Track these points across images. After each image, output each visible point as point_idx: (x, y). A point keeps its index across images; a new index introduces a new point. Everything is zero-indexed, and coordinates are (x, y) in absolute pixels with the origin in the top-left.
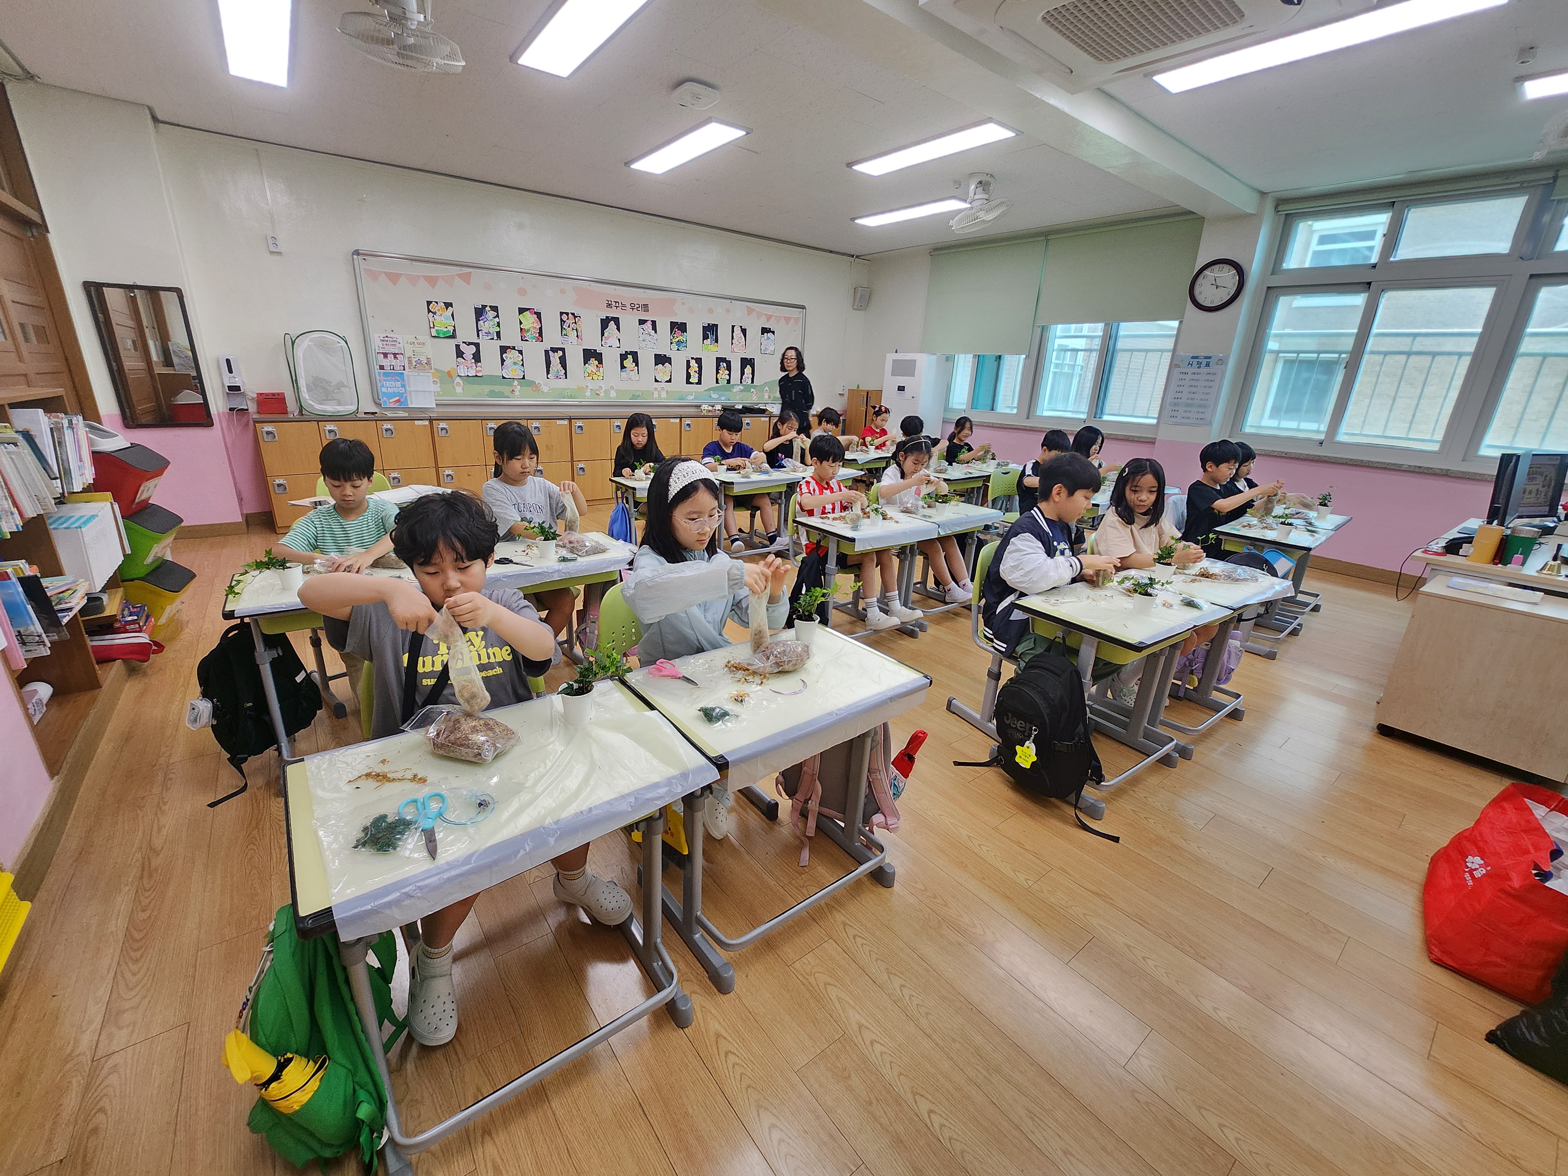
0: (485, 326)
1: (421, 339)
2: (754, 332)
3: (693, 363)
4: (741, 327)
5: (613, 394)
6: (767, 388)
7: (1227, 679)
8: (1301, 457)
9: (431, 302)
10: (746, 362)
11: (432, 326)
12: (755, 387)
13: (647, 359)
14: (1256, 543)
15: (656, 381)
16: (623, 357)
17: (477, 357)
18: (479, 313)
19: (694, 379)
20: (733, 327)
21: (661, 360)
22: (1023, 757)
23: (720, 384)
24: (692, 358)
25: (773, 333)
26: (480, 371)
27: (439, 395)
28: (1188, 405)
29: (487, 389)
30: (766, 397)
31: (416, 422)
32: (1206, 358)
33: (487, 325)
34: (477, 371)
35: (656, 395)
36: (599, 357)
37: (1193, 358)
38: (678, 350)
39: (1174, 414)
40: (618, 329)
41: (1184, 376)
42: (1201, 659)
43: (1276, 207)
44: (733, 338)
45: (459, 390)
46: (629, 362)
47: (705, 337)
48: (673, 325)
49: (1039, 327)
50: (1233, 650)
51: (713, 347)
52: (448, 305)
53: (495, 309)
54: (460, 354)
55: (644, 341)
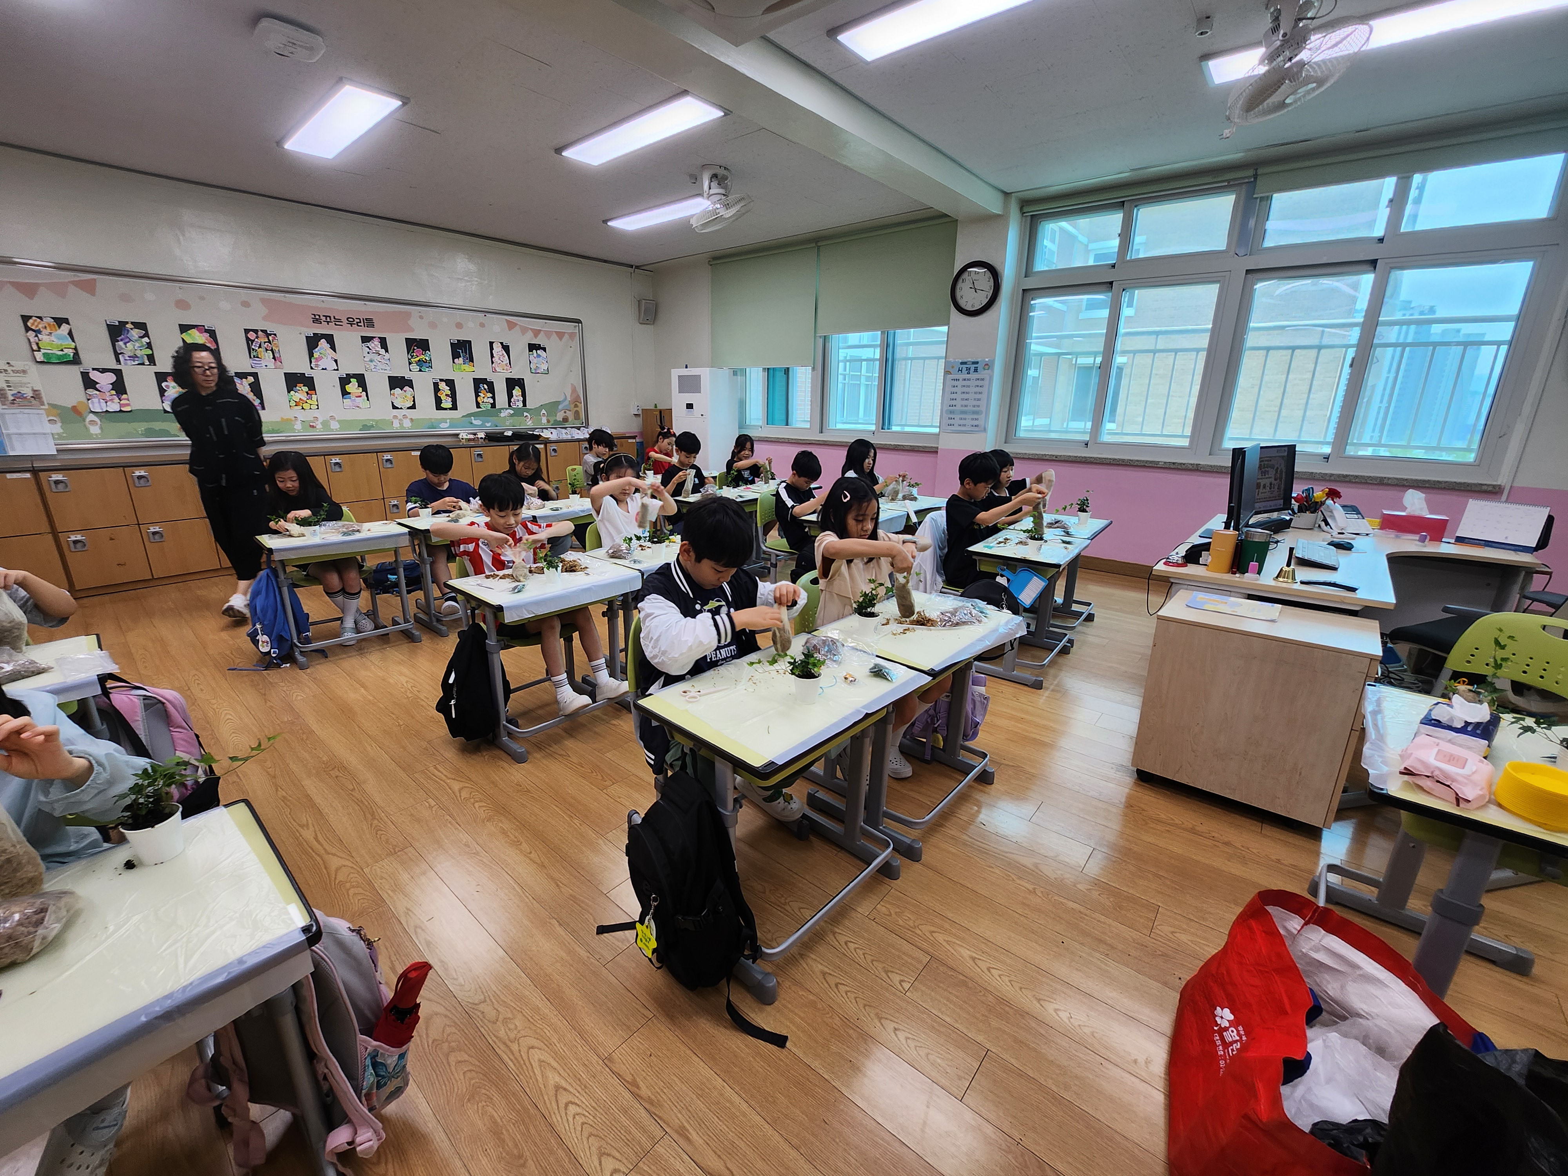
0: (128, 349)
1: (18, 365)
2: (519, 348)
3: (442, 385)
4: (502, 343)
5: (335, 425)
6: (544, 411)
8: (1070, 459)
9: (31, 317)
10: (512, 383)
11: (35, 347)
12: (528, 411)
13: (378, 383)
15: (394, 407)
16: (344, 381)
17: (119, 388)
18: (116, 331)
19: (447, 403)
20: (491, 343)
21: (397, 383)
22: (644, 940)
23: (483, 408)
24: (441, 380)
25: (544, 349)
26: (128, 405)
27: (60, 437)
28: (963, 412)
29: (141, 427)
30: (544, 420)
31: (9, 476)
32: (974, 363)
33: (133, 345)
34: (121, 405)
35: (396, 424)
36: (309, 383)
37: (962, 363)
38: (420, 370)
39: (952, 422)
40: (333, 348)
41: (956, 383)
43: (1021, 209)
44: (492, 356)
45: (95, 430)
46: (353, 387)
47: (455, 355)
48: (411, 344)
51: (467, 367)
52: (60, 321)
53: (141, 326)
54: (89, 383)
55: (371, 361)
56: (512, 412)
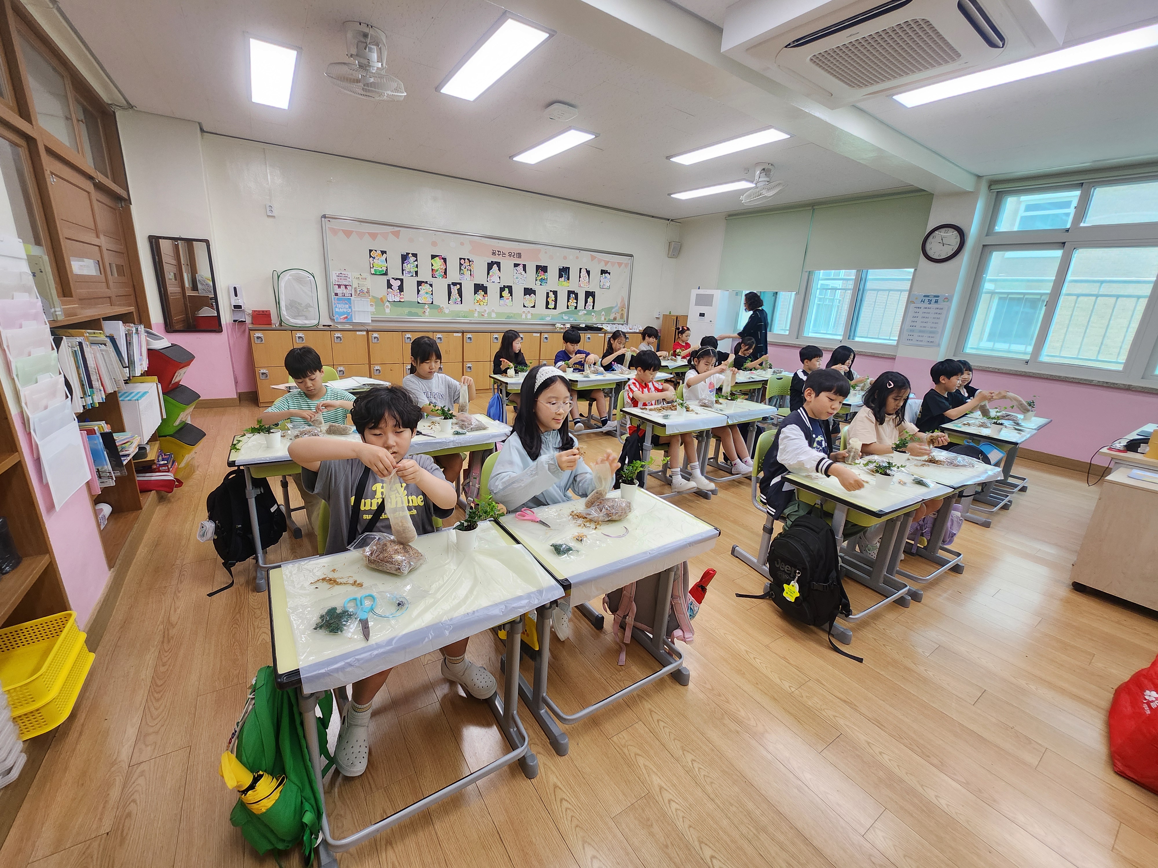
0: (408, 267)
1: (364, 275)
2: (595, 273)
3: (551, 294)
5: (494, 315)
6: (603, 313)
7: (951, 542)
8: (1011, 373)
9: (372, 250)
10: (589, 294)
11: (372, 267)
12: (594, 312)
13: (518, 291)
14: (975, 438)
15: (524, 306)
16: (502, 290)
17: (401, 289)
18: (404, 258)
19: (551, 305)
21: (529, 292)
22: (789, 593)
23: (570, 309)
25: (609, 273)
26: (403, 298)
27: (374, 314)
28: (920, 331)
29: (407, 310)
30: (603, 319)
31: (358, 333)
32: (935, 296)
33: (410, 266)
34: (400, 298)
35: (524, 316)
36: (484, 289)
37: (925, 296)
38: (541, 285)
39: (911, 338)
40: (499, 270)
41: (918, 310)
42: (929, 525)
43: (990, 186)
45: (388, 311)
47: (561, 276)
48: (538, 267)
49: (806, 271)
50: (955, 519)
51: (566, 284)
52: (383, 252)
53: (415, 255)
54: (389, 286)
55: (517, 278)
56: (585, 312)
